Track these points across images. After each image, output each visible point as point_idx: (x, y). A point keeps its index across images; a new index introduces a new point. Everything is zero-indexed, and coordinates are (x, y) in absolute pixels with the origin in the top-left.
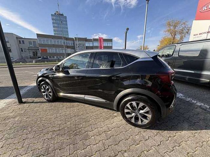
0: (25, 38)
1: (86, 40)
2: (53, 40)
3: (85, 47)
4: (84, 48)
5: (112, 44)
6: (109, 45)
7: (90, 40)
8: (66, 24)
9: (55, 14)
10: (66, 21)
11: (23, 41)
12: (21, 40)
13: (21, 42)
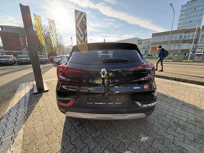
2: (167, 37)
11: (141, 42)
12: (140, 42)
13: (140, 43)
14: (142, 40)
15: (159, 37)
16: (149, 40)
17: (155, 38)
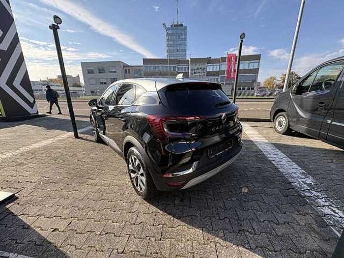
0: (131, 66)
1: (209, 61)
2: (161, 66)
3: (206, 73)
4: (204, 75)
5: (259, 65)
6: (251, 67)
7: (215, 61)
8: (185, 39)
9: (172, 26)
10: (186, 34)
11: (129, 70)
12: (127, 68)
13: (127, 71)
14: (129, 66)
15: (152, 65)
16: (140, 68)
17: (148, 65)
